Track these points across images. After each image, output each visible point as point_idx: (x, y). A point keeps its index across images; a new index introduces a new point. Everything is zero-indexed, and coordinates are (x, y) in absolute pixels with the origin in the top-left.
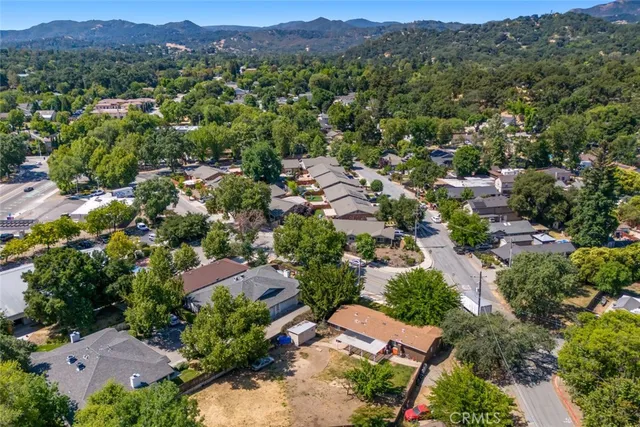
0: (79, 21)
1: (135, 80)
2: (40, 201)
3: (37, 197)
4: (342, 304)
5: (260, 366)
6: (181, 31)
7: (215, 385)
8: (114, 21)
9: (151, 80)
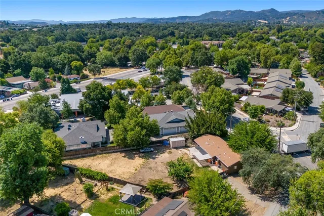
0: (221, 11)
1: (225, 34)
2: (141, 76)
3: (141, 74)
4: (206, 133)
5: (143, 151)
6: (268, 14)
7: (119, 153)
8: (237, 10)
9: (233, 34)
